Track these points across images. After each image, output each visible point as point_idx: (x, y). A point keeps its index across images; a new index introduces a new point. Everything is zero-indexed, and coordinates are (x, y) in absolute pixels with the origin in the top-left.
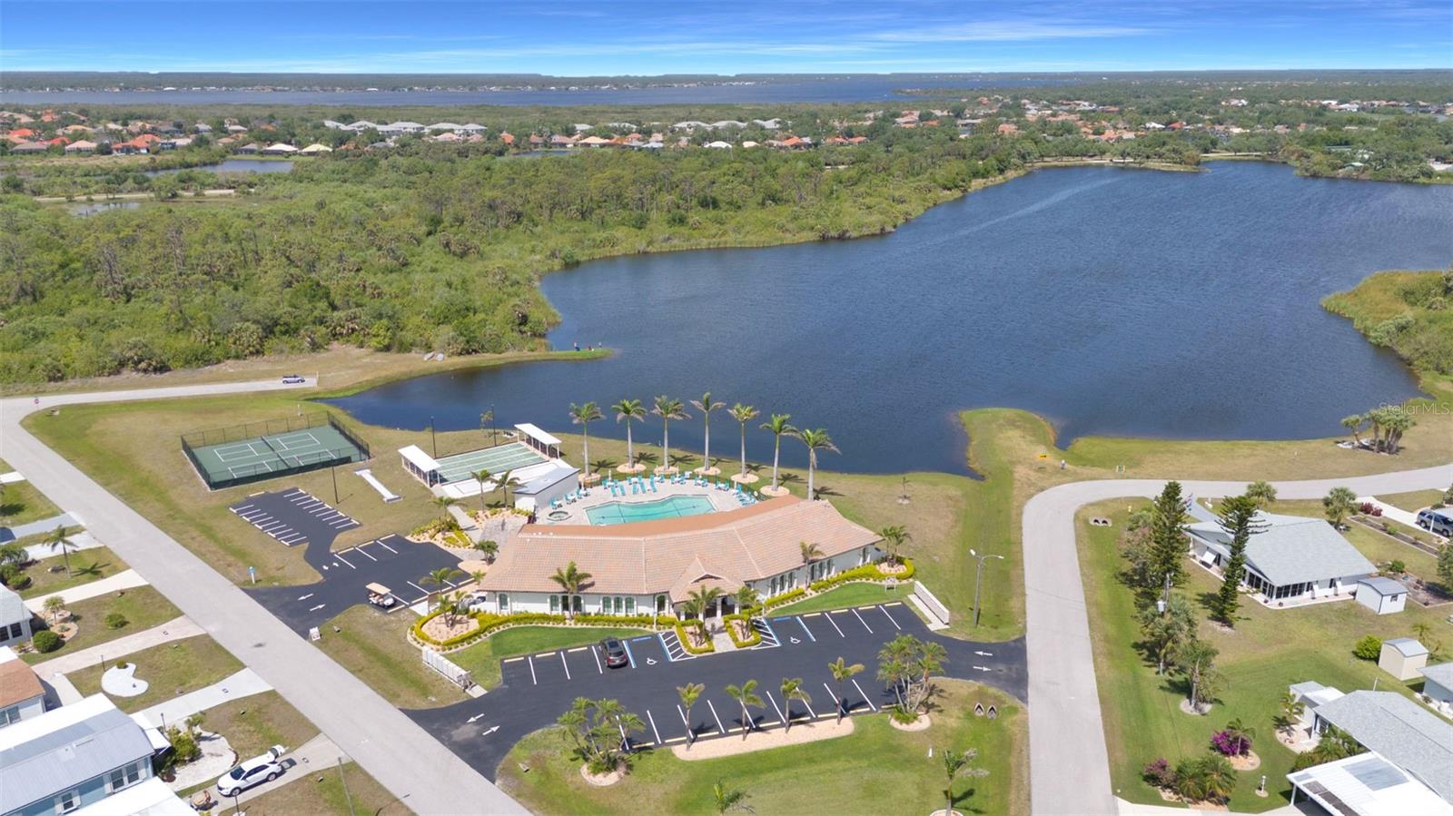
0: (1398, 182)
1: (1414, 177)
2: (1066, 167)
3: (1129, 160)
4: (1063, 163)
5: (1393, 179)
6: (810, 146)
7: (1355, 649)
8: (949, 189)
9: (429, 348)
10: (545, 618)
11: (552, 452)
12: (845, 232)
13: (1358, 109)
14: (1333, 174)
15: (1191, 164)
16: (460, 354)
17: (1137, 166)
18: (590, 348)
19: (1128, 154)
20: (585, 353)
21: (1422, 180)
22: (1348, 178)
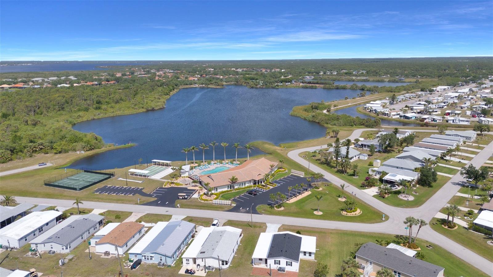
0: (271, 88)
1: (275, 87)
2: (187, 88)
3: (203, 85)
4: (186, 87)
5: (270, 87)
6: (97, 85)
7: (368, 164)
8: (166, 95)
9: (75, 150)
10: (228, 191)
11: (167, 165)
12: (153, 108)
13: (242, 71)
14: (256, 87)
15: (221, 86)
16: (89, 150)
17: (206, 87)
18: (128, 144)
19: (204, 84)
20: (127, 145)
21: (277, 87)
22: (260, 88)
